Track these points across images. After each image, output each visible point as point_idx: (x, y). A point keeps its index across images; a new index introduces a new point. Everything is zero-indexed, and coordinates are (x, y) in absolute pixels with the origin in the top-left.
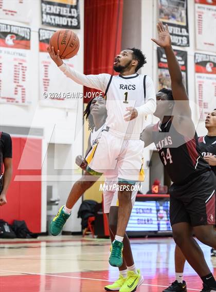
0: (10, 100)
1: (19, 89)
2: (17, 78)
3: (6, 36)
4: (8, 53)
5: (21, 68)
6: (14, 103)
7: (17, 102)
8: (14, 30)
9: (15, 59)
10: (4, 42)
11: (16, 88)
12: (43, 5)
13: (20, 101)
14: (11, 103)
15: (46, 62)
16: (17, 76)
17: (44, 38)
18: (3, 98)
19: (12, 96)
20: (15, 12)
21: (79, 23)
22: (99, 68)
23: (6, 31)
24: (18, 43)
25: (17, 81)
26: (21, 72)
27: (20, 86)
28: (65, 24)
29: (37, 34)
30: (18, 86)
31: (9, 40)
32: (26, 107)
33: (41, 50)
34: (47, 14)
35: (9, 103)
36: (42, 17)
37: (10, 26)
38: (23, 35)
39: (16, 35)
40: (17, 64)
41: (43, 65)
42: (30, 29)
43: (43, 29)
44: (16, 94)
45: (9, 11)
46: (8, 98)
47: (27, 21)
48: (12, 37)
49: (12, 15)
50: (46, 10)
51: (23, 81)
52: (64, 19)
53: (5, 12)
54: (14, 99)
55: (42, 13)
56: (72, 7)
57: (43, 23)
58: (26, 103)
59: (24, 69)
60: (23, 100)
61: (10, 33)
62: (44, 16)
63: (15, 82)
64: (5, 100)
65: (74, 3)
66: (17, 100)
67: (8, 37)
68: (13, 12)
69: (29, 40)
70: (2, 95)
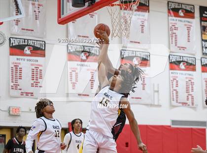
0: (184, 104)
1: (190, 97)
2: (188, 90)
3: (180, 63)
4: (182, 74)
5: (190, 83)
6: (187, 106)
7: (189, 105)
8: (185, 59)
9: (186, 78)
10: (179, 67)
12: (203, 42)
13: (191, 104)
15: (206, 79)
16: (188, 88)
17: (204, 63)
18: (180, 103)
19: (185, 101)
20: (185, 48)
23: (180, 60)
24: (188, 68)
26: (190, 85)
29: (200, 61)
30: (189, 95)
31: (182, 66)
32: (195, 108)
33: (203, 71)
34: (206, 48)
35: (183, 106)
36: (203, 50)
37: (183, 57)
38: (191, 62)
39: (187, 62)
40: (187, 80)
41: (204, 80)
42: (195, 58)
43: (203, 58)
44: (188, 100)
45: (182, 47)
47: (193, 53)
48: (184, 64)
49: (184, 50)
50: (205, 45)
51: (192, 91)
53: (179, 48)
54: (187, 103)
55: (203, 47)
57: (203, 54)
58: (194, 106)
59: (192, 84)
61: (183, 61)
62: (204, 49)
63: (187, 92)
64: (181, 104)
67: (182, 64)
68: (184, 48)
69: (195, 65)
70: (179, 101)
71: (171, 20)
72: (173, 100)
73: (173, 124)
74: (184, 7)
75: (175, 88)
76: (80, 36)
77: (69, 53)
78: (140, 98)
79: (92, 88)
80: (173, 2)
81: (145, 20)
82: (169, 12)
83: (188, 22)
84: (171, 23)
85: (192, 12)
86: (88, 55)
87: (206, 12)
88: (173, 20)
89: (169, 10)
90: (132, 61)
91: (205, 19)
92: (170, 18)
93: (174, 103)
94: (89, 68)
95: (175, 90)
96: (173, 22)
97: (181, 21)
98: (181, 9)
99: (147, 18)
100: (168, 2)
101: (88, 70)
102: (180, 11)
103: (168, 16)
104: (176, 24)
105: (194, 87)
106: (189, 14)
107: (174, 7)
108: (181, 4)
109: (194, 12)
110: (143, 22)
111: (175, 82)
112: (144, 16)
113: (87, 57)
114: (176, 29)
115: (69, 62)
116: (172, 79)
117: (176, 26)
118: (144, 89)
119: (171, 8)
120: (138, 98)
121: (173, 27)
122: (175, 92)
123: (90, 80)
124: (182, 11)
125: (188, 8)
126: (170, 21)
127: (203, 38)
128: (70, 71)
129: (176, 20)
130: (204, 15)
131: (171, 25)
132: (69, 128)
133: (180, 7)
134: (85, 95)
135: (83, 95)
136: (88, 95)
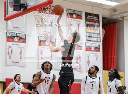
2: (77, 61)
7: (78, 70)
12: (87, 33)
13: (79, 69)
15: (88, 55)
17: (87, 46)
21: (100, 40)
22: (108, 57)
26: (79, 59)
28: (95, 40)
29: (85, 44)
33: (86, 50)
34: (88, 37)
40: (77, 55)
42: (82, 42)
43: (87, 42)
46: (74, 69)
52: (95, 38)
54: (76, 69)
55: (86, 36)
56: (98, 34)
57: (87, 40)
58: (81, 71)
60: (80, 69)
65: (99, 32)
69: (82, 47)
71: (68, 19)
74: (76, 12)
76: (15, 27)
77: (8, 37)
79: (20, 58)
80: (70, 10)
81: (53, 19)
82: (67, 15)
83: (79, 21)
84: (69, 22)
85: (81, 16)
86: (19, 38)
87: (89, 16)
88: (70, 20)
89: (67, 14)
90: (45, 43)
91: (88, 20)
92: (68, 18)
94: (19, 46)
96: (70, 21)
97: (74, 20)
98: (74, 13)
99: (54, 18)
100: (67, 9)
101: (19, 47)
102: (74, 15)
103: (67, 17)
104: (71, 22)
105: (81, 59)
106: (79, 17)
107: (70, 12)
108: (75, 11)
109: (82, 16)
110: (52, 20)
112: (53, 17)
113: (18, 40)
114: (71, 25)
115: (7, 42)
117: (71, 24)
118: (51, 59)
119: (69, 12)
121: (70, 24)
123: (20, 54)
124: (75, 15)
125: (79, 13)
126: (68, 21)
127: (87, 31)
128: (8, 48)
129: (72, 20)
130: (88, 18)
131: (68, 23)
132: (6, 82)
133: (74, 12)
134: (16, 62)
135: (15, 62)
136: (18, 62)
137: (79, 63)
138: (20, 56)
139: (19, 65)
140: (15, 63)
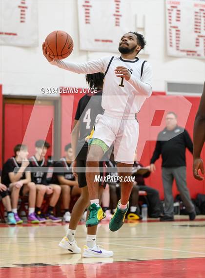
0: (191, 53)
1: (201, 40)
2: (198, 27)
5: (202, 15)
6: (196, 56)
7: (198, 55)
9: (196, 5)
11: (197, 39)
13: (202, 54)
14: (191, 56)
16: (198, 24)
18: (183, 51)
19: (193, 48)
25: (198, 31)
26: (203, 19)
27: (202, 36)
30: (199, 36)
35: (189, 56)
40: (197, 9)
44: (197, 46)
46: (188, 51)
54: (195, 52)
63: (196, 32)
64: (185, 54)
66: (198, 53)
70: (181, 48)
72: (171, 46)
73: (169, 90)
75: (174, 23)
78: (111, 41)
79: (22, 22)
93: (173, 51)
95: (174, 27)
111: (174, 14)
116: (168, 6)
118: (117, 24)
120: (107, 41)
122: (174, 31)
123: (19, 7)
134: (10, 34)
135: (6, 34)
136: (15, 34)
137: (201, 34)
138: (19, 16)
139: (20, 42)
140: (4, 36)
